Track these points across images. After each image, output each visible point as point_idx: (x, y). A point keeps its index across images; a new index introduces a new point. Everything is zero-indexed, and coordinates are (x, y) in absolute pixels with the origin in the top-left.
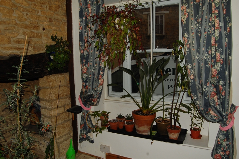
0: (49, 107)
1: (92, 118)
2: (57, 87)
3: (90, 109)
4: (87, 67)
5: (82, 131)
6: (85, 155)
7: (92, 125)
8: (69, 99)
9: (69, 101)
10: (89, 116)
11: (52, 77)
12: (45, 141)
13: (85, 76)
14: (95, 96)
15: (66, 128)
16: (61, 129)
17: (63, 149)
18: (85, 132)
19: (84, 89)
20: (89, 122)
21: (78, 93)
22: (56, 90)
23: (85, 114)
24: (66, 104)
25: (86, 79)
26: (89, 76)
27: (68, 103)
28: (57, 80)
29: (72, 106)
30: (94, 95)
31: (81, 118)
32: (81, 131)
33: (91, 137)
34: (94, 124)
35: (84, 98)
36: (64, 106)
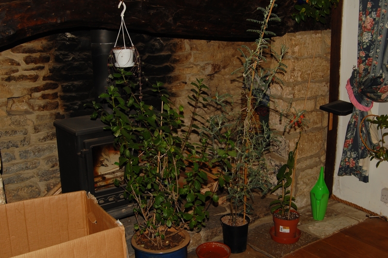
0: (288, 97)
1: (373, 128)
2: (306, 58)
3: (370, 110)
4: (374, 19)
5: (347, 153)
6: (345, 206)
7: (371, 143)
8: (326, 85)
9: (325, 89)
10: (367, 123)
11: (300, 37)
12: (272, 162)
13: (367, 38)
14: (385, 81)
15: (315, 142)
16: (306, 144)
17: (304, 183)
18: (354, 155)
19: (362, 65)
20: (364, 136)
21: (345, 73)
22: (305, 63)
23: (359, 119)
24: (320, 94)
25: (368, 44)
26: (377, 37)
27: (324, 94)
28: (309, 44)
29: (330, 101)
30: (384, 79)
31: (349, 125)
32: (345, 152)
33: (364, 168)
34: (375, 142)
35: (360, 84)
36: (315, 98)
